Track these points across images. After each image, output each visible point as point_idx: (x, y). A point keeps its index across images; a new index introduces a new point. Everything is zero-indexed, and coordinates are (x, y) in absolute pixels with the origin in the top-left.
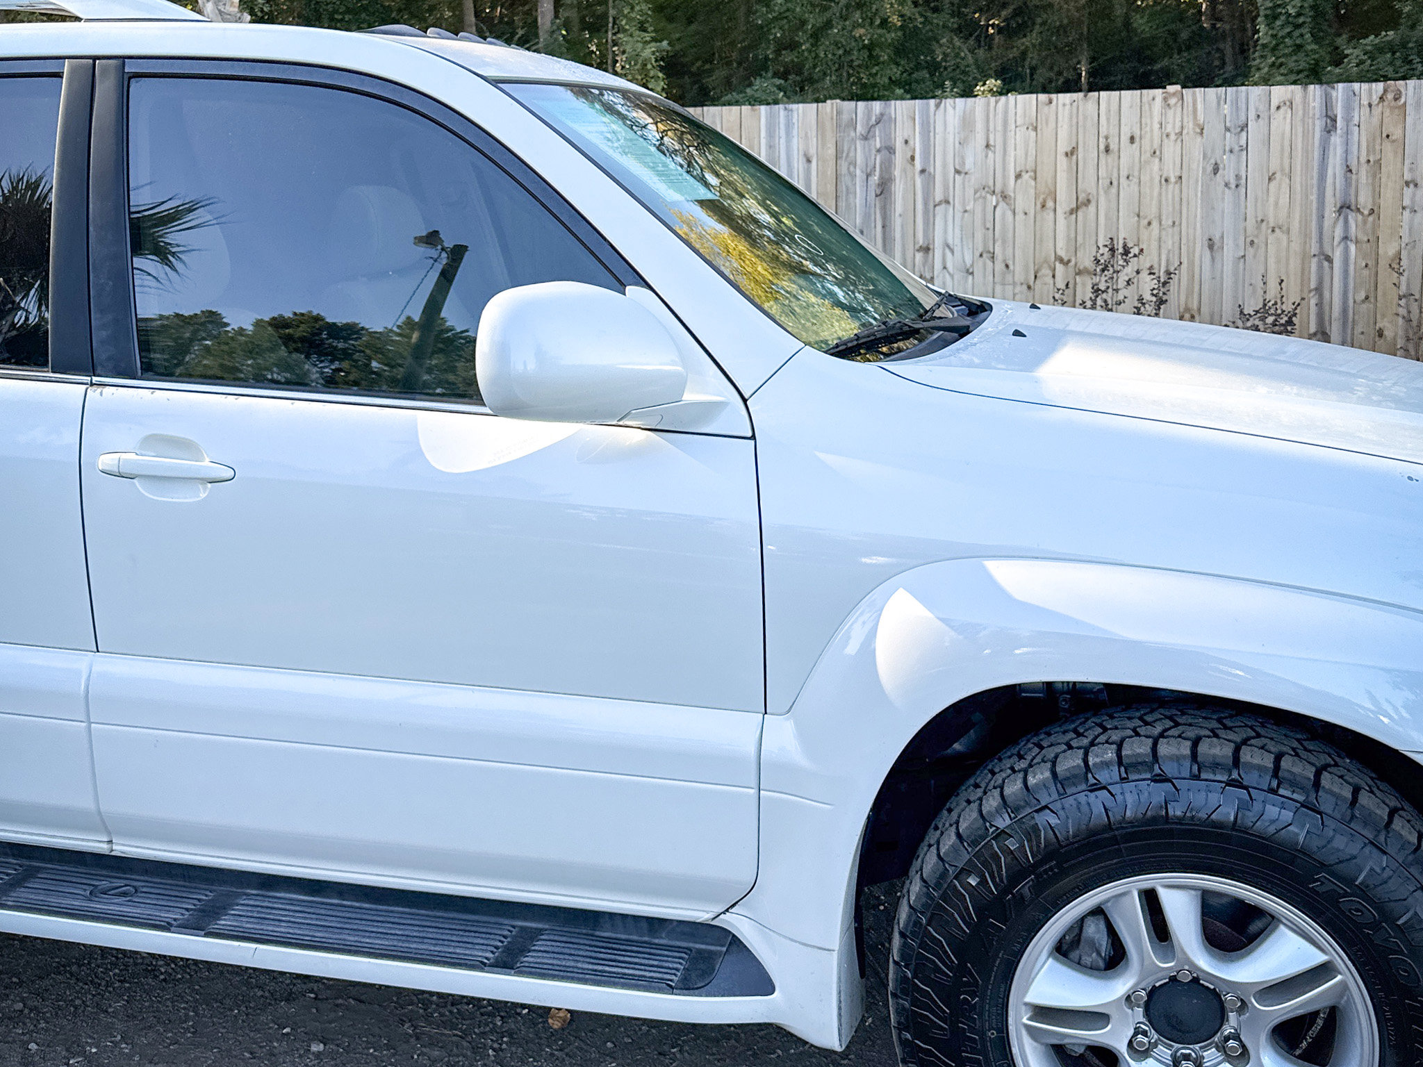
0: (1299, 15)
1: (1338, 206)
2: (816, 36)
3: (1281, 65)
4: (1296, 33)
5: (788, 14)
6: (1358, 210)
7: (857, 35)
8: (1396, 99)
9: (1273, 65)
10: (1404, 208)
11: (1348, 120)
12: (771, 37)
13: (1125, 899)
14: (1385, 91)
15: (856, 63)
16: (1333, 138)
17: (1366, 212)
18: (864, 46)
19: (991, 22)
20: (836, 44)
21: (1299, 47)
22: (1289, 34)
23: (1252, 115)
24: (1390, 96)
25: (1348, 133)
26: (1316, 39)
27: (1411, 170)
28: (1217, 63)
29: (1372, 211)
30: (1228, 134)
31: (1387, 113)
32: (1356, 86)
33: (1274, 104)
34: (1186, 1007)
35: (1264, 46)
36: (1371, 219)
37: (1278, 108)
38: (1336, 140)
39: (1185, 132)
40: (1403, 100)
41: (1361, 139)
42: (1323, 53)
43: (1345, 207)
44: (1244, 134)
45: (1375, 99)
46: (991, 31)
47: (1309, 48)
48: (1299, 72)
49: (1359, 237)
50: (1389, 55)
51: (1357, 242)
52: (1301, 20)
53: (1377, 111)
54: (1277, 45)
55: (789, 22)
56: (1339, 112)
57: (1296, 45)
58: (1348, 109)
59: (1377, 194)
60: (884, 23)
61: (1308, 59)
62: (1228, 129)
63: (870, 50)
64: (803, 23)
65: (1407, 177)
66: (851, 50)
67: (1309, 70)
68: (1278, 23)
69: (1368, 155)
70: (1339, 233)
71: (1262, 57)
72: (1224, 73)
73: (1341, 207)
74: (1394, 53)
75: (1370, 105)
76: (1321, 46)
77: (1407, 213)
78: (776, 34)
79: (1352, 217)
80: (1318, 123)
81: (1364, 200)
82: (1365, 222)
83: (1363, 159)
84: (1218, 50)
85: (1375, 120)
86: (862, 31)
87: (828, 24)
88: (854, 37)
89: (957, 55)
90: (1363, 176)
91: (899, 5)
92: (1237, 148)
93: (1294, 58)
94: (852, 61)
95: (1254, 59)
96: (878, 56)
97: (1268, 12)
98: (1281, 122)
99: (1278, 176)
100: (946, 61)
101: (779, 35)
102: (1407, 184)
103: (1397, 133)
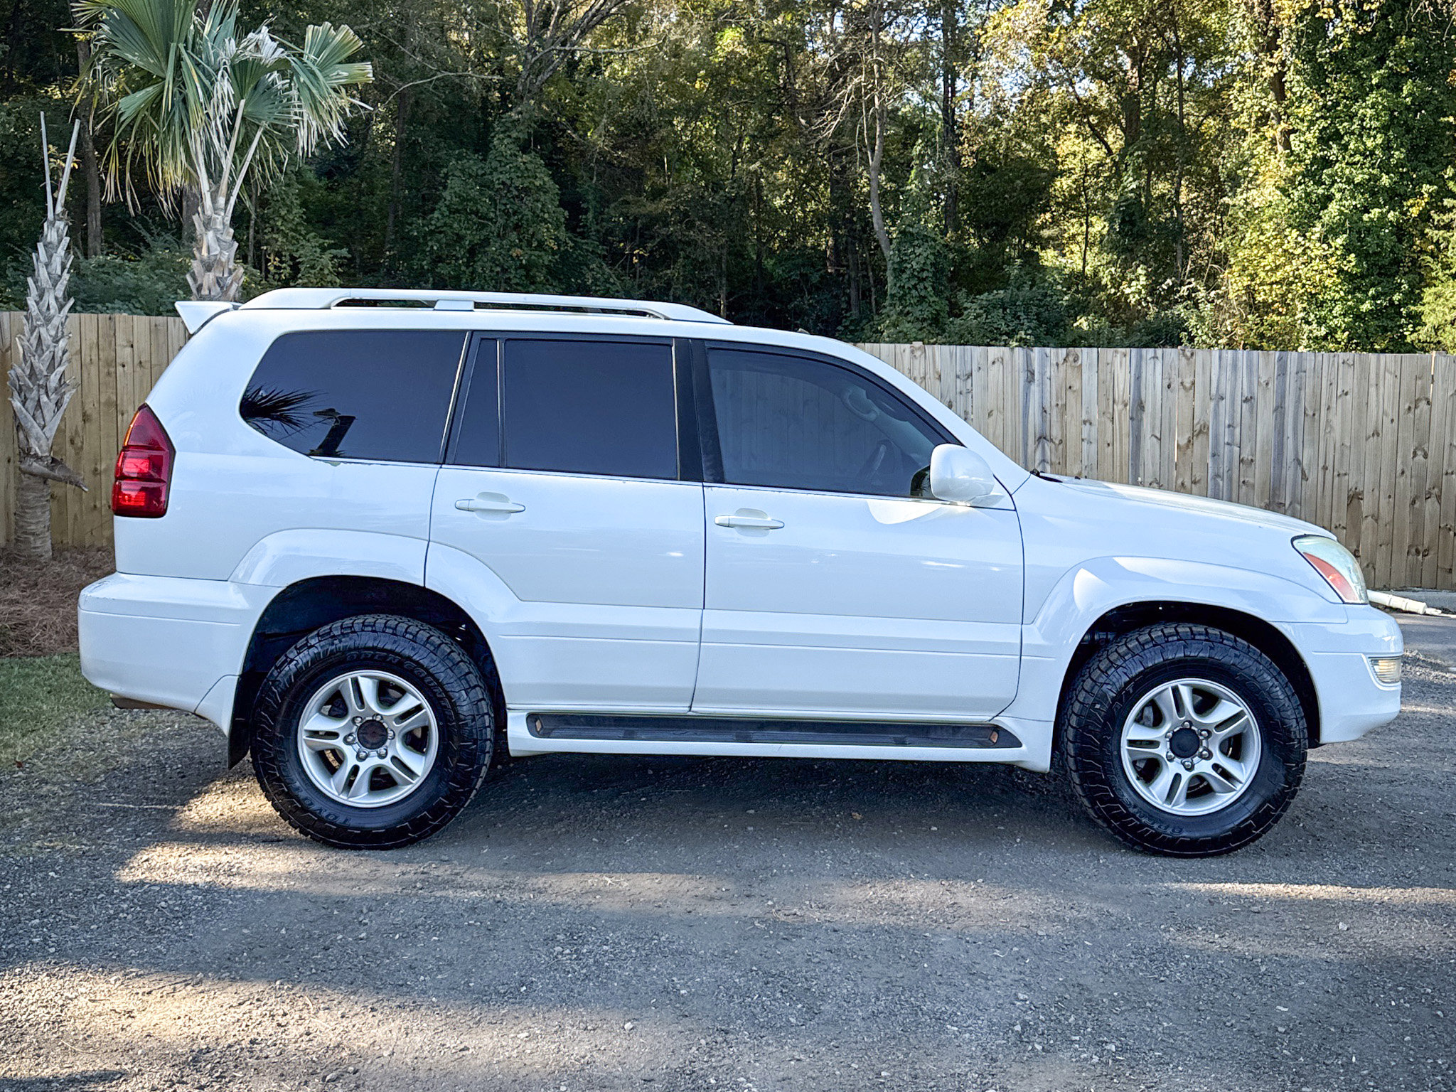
0: (923, 270)
1: (1038, 436)
2: (472, 252)
3: (908, 313)
4: (921, 286)
5: (445, 229)
6: (1051, 440)
7: (515, 255)
8: (1075, 361)
9: (901, 313)
10: (1083, 440)
11: (1042, 374)
12: (428, 249)
13: (1165, 693)
14: (1067, 355)
15: (513, 281)
16: (1032, 387)
17: (1057, 442)
18: (521, 266)
19: (636, 252)
20: (493, 260)
21: (922, 299)
22: (915, 287)
23: (975, 368)
24: (1071, 358)
25: (1042, 384)
26: (937, 293)
27: (1087, 412)
28: (844, 306)
29: (1061, 442)
30: (958, 380)
31: (1069, 371)
32: (1048, 350)
33: (990, 360)
34: (1186, 741)
35: (893, 296)
36: (1061, 447)
37: (994, 363)
38: (1035, 388)
39: (928, 377)
40: (1080, 362)
41: (1052, 388)
42: (944, 306)
43: (1042, 438)
44: (969, 380)
45: (1061, 361)
46: (635, 261)
47: (931, 299)
48: (924, 320)
49: (1053, 460)
50: (1001, 310)
51: (1051, 464)
52: (925, 274)
53: (1062, 368)
54: (905, 295)
55: (446, 236)
56: (1036, 366)
57: (920, 296)
58: (1043, 366)
59: (1064, 427)
60: (541, 245)
61: (931, 309)
62: (958, 377)
63: (528, 270)
64: (460, 238)
65: (1084, 417)
66: (509, 268)
67: (932, 319)
68: (905, 276)
69: (1057, 400)
70: (1038, 457)
71: (891, 305)
72: (851, 315)
73: (1040, 438)
74: (1005, 309)
75: (1057, 364)
76: (941, 299)
77: (1085, 444)
78: (432, 247)
79: (1048, 446)
80: (1021, 375)
81: (1056, 433)
82: (1056, 450)
83: (1054, 403)
84: (845, 294)
85: (1062, 375)
86: (519, 251)
87: (486, 242)
88: (511, 256)
89: (607, 281)
90: (1054, 415)
91: (555, 230)
92: (965, 391)
93: (920, 308)
94: (509, 278)
95: (885, 307)
96: (535, 276)
97: (896, 266)
98: (996, 371)
99: (995, 413)
100: (596, 285)
101: (435, 248)
102: (1085, 422)
103: (1076, 386)
